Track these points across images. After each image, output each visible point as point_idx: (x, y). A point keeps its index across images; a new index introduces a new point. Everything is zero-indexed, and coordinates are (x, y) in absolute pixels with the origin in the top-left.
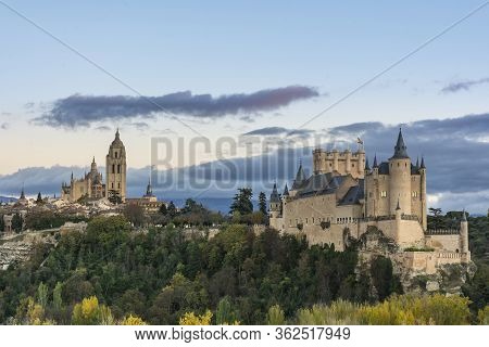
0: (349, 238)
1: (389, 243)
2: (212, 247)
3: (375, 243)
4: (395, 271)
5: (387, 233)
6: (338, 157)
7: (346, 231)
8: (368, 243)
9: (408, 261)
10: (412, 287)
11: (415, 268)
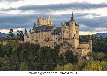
0: (56, 45)
1: (72, 46)
2: (7, 47)
3: (66, 46)
4: (74, 54)
5: (70, 43)
6: (45, 20)
7: (55, 43)
8: (64, 46)
9: (80, 51)
10: (82, 59)
11: (83, 53)
